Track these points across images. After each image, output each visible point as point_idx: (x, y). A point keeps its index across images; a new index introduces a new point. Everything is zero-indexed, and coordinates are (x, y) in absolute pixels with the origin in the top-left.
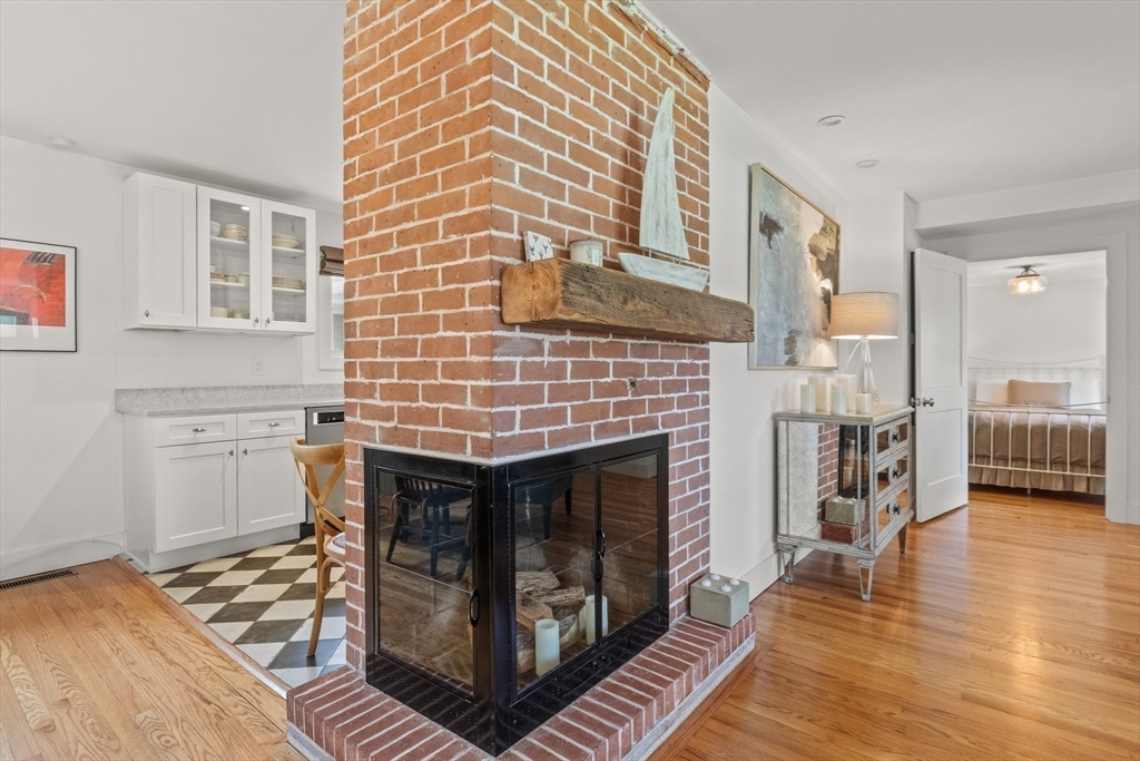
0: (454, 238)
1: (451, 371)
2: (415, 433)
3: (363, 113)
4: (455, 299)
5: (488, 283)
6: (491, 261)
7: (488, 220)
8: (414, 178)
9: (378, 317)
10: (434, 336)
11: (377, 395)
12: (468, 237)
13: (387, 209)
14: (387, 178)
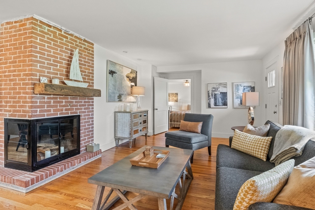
0: (24, 77)
1: (24, 102)
2: (16, 114)
3: (5, 48)
4: (25, 89)
5: (31, 86)
6: (32, 82)
7: (32, 75)
8: (16, 64)
9: (8, 91)
10: (20, 95)
11: (8, 107)
12: (27, 77)
13: (10, 69)
14: (10, 63)
